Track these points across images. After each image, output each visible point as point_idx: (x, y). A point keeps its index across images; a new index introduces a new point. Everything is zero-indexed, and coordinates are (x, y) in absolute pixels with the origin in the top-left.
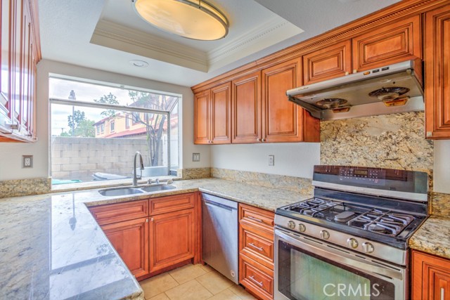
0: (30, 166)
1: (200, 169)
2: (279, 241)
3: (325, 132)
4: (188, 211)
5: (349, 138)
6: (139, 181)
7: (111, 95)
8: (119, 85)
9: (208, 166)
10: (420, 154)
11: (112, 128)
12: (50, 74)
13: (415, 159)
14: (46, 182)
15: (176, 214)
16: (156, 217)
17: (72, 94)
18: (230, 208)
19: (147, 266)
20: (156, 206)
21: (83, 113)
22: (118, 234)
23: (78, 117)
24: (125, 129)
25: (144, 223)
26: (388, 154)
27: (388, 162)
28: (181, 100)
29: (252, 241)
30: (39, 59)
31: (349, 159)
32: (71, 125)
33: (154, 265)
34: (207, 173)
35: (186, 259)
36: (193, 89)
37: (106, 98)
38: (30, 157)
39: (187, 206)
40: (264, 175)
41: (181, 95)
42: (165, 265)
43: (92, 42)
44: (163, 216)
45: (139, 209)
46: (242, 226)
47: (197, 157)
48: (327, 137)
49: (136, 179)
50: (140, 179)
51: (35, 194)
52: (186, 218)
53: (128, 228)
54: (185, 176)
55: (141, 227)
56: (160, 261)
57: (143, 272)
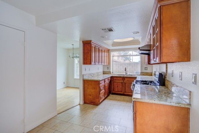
1: (148, 73)
9: (151, 72)
12: (111, 52)
14: (110, 72)
16: (125, 82)
20: (126, 79)
22: (117, 83)
34: (151, 74)
44: (127, 82)
45: (121, 79)
47: (146, 69)
53: (119, 82)
54: (142, 74)
55: (122, 83)
56: (126, 92)
57: (122, 93)
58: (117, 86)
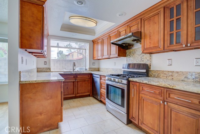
0: (46, 64)
1: (95, 68)
2: (107, 84)
3: (127, 54)
4: (88, 79)
5: (133, 55)
6: (74, 71)
7: (70, 44)
8: (69, 41)
9: (98, 67)
10: (148, 59)
11: (73, 57)
12: (51, 39)
13: (147, 60)
14: (50, 69)
15: (84, 80)
16: (78, 80)
17: (58, 44)
18: (98, 77)
19: (75, 94)
20: (78, 77)
21: (62, 51)
22: (67, 83)
23: (60, 53)
24: (77, 57)
25: (74, 81)
26: (141, 59)
27: (141, 62)
28: (89, 45)
29: (103, 86)
30: (48, 35)
31: (133, 62)
32: (58, 56)
33: (77, 94)
34: (98, 70)
35: (87, 94)
36: (93, 41)
37: (68, 45)
38: (46, 62)
39: (88, 78)
40: (113, 69)
41: (89, 43)
42: (80, 95)
43: (61, 30)
44: (80, 80)
45: (73, 77)
46: (101, 82)
47: (94, 64)
48: (128, 55)
49: (73, 70)
50: (75, 70)
51: (47, 72)
52: (87, 82)
53: (70, 82)
54: (90, 70)
55: (74, 82)
56: (79, 93)
57: (74, 96)
58: (67, 88)
